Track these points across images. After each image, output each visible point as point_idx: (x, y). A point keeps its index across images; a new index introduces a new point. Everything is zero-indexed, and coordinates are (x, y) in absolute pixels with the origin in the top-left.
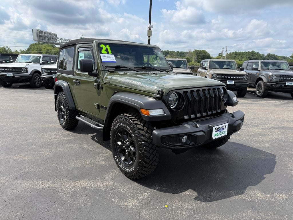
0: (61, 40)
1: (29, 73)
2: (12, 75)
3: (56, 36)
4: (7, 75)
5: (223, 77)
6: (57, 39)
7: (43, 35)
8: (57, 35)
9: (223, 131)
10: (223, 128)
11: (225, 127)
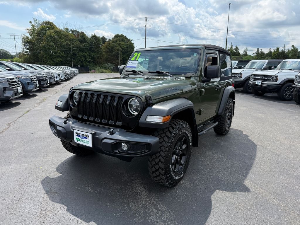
1: (279, 82)
2: (260, 84)
4: (257, 84)
9: (85, 139)
10: (86, 137)
11: (88, 137)
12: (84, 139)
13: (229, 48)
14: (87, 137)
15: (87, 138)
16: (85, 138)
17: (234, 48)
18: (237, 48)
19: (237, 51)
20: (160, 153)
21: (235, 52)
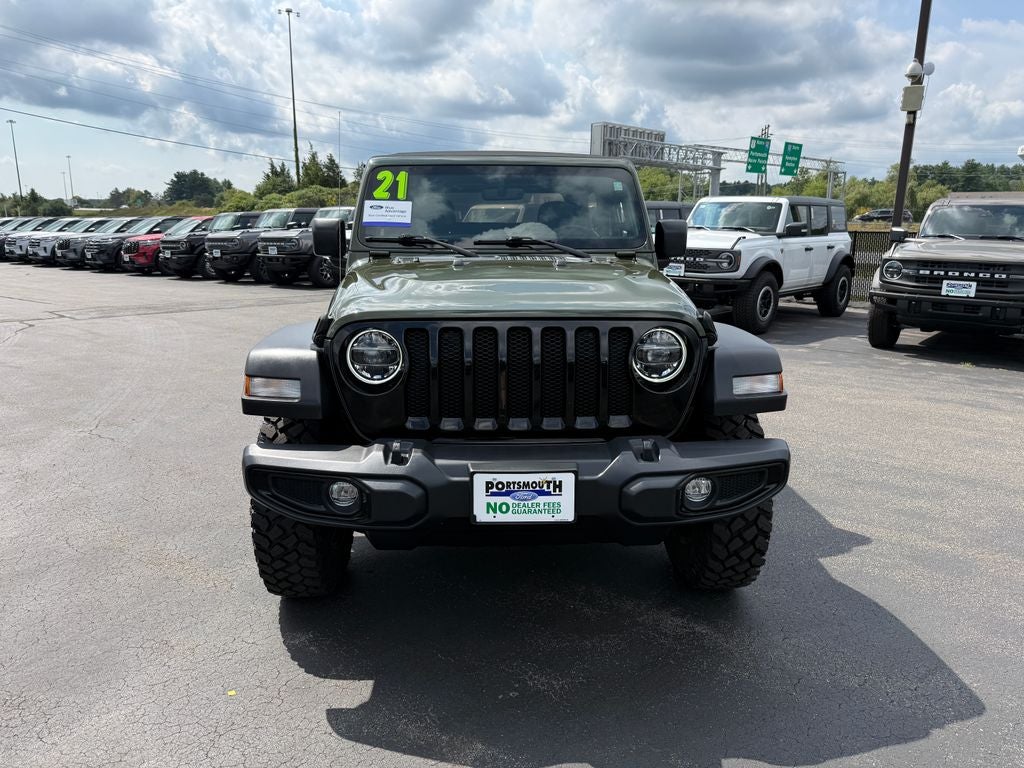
0: (675, 150)
3: (662, 140)
5: (928, 272)
6: (662, 149)
7: (621, 139)
8: (664, 135)
9: (542, 499)
10: (545, 488)
11: (555, 487)
12: (533, 498)
13: (307, 161)
14: (551, 489)
15: (549, 494)
16: (542, 493)
17: (322, 159)
18: (334, 161)
19: (334, 172)
20: (759, 523)
21: (328, 175)
